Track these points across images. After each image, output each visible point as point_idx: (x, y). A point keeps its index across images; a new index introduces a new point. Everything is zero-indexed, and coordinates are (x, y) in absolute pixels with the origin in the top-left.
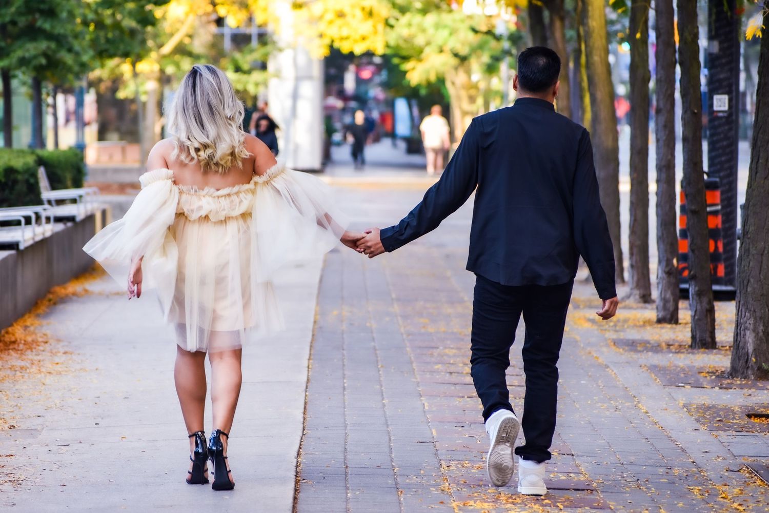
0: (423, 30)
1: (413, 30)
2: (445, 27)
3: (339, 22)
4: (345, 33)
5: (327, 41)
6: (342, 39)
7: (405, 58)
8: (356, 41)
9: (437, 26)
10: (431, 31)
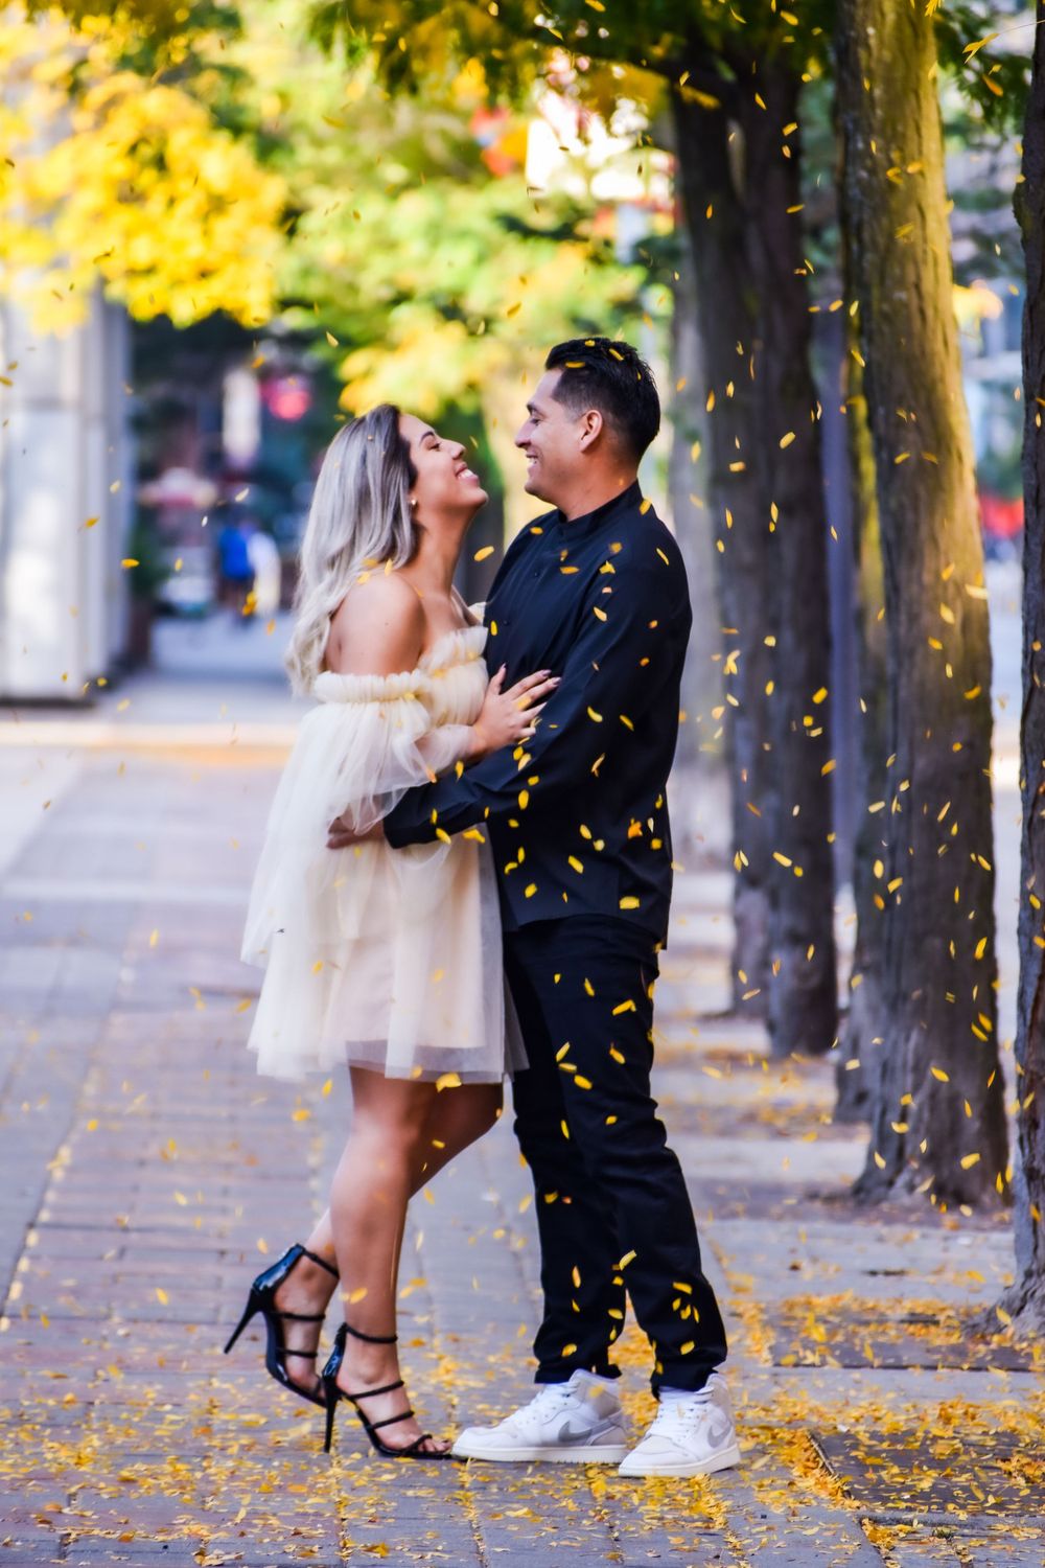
0: (390, 245)
1: (359, 241)
2: (463, 234)
3: (125, 216)
4: (142, 252)
5: (85, 279)
6: (133, 273)
7: (349, 344)
8: (177, 283)
9: (436, 233)
10: (414, 248)
